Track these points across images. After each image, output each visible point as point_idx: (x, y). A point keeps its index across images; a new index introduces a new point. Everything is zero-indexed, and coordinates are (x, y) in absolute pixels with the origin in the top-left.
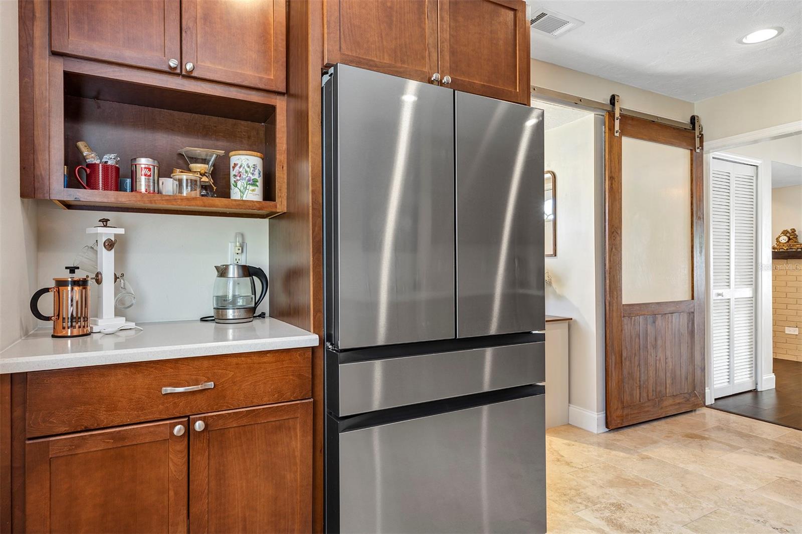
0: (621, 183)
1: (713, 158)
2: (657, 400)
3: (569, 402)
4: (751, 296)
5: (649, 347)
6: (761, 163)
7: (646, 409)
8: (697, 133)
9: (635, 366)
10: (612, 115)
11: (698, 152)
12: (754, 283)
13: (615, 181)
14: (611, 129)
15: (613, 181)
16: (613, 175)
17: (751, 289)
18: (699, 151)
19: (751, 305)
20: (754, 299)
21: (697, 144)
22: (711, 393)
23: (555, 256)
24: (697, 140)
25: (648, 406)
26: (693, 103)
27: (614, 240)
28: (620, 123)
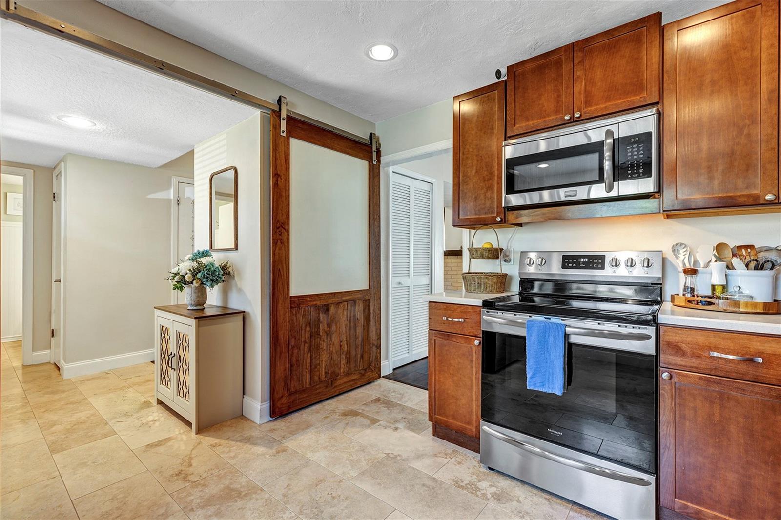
0: (289, 181)
1: (393, 172)
2: (330, 380)
3: (244, 393)
4: (428, 283)
5: (321, 334)
6: (435, 182)
7: (318, 391)
8: (374, 148)
9: (304, 354)
10: (277, 114)
11: (374, 164)
12: (430, 273)
13: (281, 179)
14: (277, 127)
15: (279, 179)
16: (278, 173)
17: (428, 278)
18: (376, 164)
19: (428, 291)
20: (430, 286)
21: (374, 158)
22: (389, 365)
23: (237, 249)
24: (374, 154)
25: (320, 388)
26: (375, 124)
27: (280, 235)
28: (287, 124)
